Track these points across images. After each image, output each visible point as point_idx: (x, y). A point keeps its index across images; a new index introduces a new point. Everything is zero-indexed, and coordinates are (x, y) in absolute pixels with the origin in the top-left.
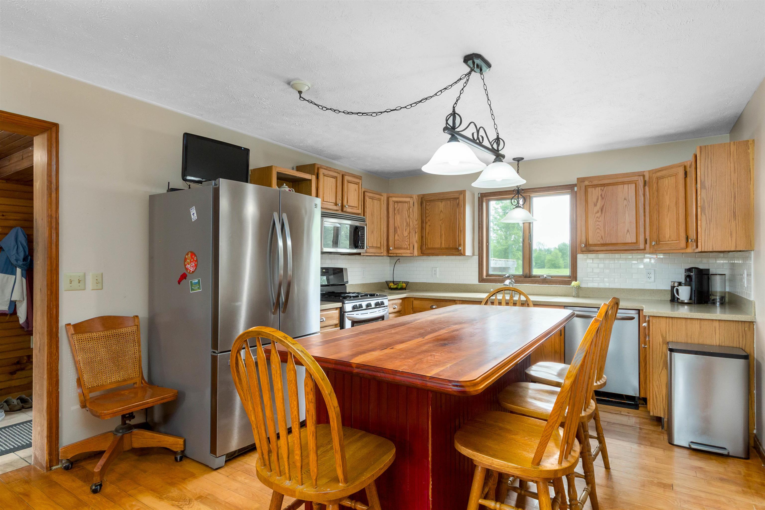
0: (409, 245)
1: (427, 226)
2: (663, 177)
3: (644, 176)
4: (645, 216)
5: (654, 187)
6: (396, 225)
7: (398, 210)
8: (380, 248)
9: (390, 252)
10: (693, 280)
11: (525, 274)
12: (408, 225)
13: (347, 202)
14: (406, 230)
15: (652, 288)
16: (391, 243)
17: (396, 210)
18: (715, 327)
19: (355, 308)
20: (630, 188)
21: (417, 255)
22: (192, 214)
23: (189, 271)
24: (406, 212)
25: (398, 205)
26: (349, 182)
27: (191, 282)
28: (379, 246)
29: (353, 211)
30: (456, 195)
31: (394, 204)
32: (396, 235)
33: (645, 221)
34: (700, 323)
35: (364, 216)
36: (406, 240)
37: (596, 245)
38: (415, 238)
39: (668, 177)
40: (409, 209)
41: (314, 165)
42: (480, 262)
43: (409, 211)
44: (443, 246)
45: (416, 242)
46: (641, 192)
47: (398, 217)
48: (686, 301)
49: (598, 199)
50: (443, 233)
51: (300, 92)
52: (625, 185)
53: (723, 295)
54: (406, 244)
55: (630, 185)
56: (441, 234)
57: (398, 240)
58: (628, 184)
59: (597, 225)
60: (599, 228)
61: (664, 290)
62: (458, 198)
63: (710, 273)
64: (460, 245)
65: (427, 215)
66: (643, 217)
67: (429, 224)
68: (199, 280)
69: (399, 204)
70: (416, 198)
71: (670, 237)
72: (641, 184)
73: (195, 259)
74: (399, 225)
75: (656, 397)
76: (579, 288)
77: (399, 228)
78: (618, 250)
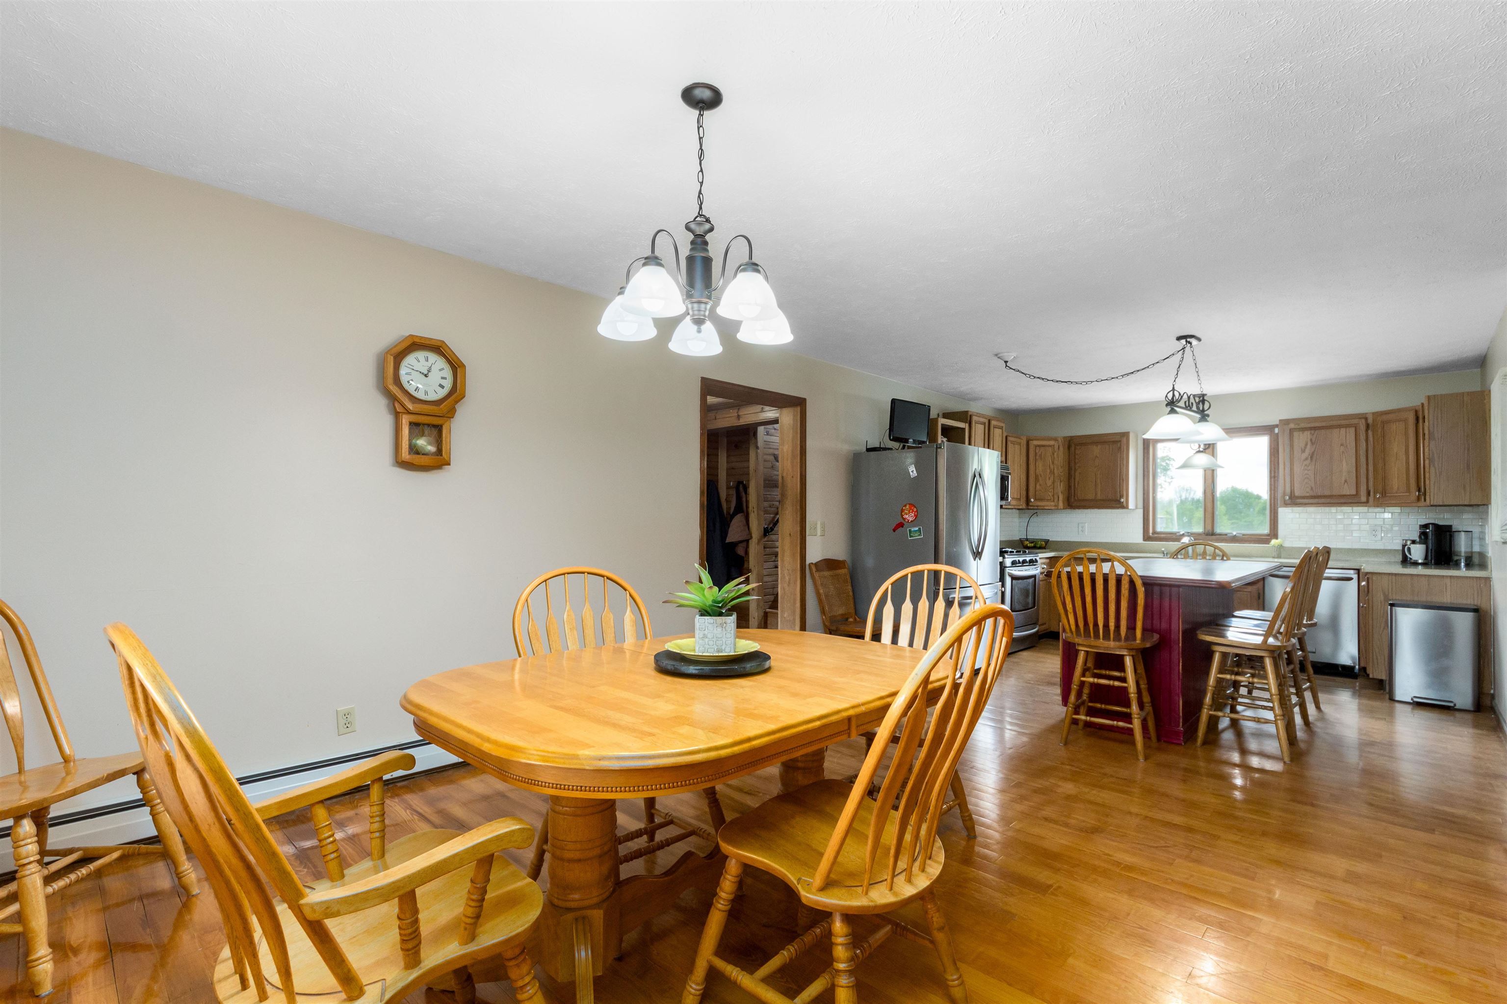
0: (1053, 496)
1: (1077, 474)
2: (1389, 422)
3: (1366, 419)
4: (1367, 464)
5: (1379, 433)
6: (1038, 472)
7: (1040, 456)
8: (1019, 499)
9: (1031, 504)
10: (1430, 537)
11: (1206, 531)
12: (1052, 472)
14: (1049, 478)
15: (1378, 548)
16: (1031, 493)
17: (1038, 455)
18: (1446, 585)
19: (1014, 563)
20: (1348, 432)
21: (1061, 508)
22: (910, 471)
23: (906, 521)
24: (1050, 457)
25: (1039, 449)
26: (995, 427)
27: (910, 530)
28: (1019, 497)
30: (1117, 438)
31: (1036, 448)
32: (1038, 485)
33: (1367, 470)
34: (1428, 580)
35: (1006, 463)
36: (1050, 490)
37: (1304, 498)
38: (1060, 488)
39: (1396, 422)
40: (1054, 454)
41: (967, 412)
42: (1146, 517)
43: (1053, 456)
44: (1099, 497)
45: (1062, 492)
46: (1362, 437)
47: (1040, 464)
48: (1420, 561)
49: (1306, 445)
50: (1099, 482)
51: (1006, 362)
52: (1342, 429)
53: (1470, 555)
54: (1049, 495)
55: (1348, 429)
56: (1096, 483)
57: (1040, 490)
58: (1346, 427)
59: (1306, 474)
60: (1308, 478)
61: (1395, 550)
62: (1120, 441)
63: (1453, 530)
64: (1121, 496)
65: (1077, 461)
66: (1365, 466)
67: (1079, 471)
68: (920, 529)
69: (1042, 448)
70: (1062, 441)
71: (1398, 488)
72: (1363, 427)
73: (915, 510)
74: (1041, 472)
75: (1377, 659)
76: (1281, 547)
77: (1041, 476)
78: (1332, 503)
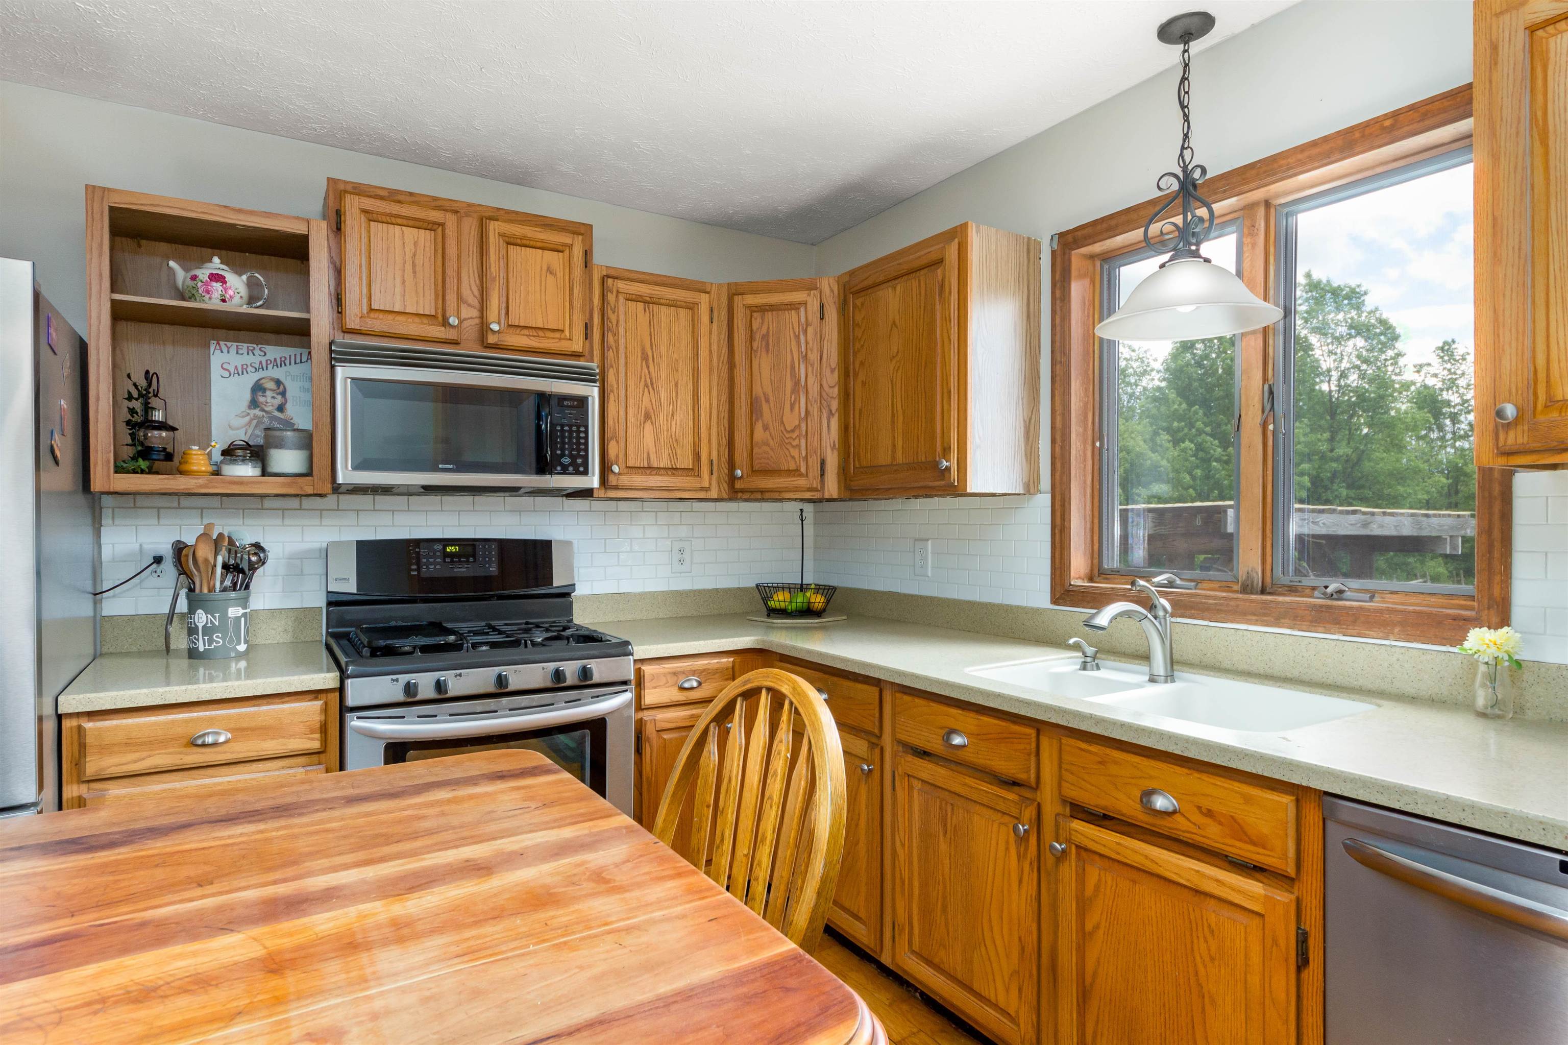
0: (807, 459)
1: (856, 385)
6: (757, 390)
7: (765, 337)
8: (693, 471)
9: (738, 485)
12: (801, 386)
13: (507, 313)
14: (793, 406)
16: (741, 455)
17: (758, 337)
21: (835, 496)
24: (794, 343)
25: (763, 319)
26: (511, 242)
28: (687, 462)
29: (541, 345)
30: (935, 250)
31: (751, 316)
32: (759, 427)
36: (795, 443)
38: (828, 435)
40: (806, 330)
42: (1058, 521)
43: (802, 338)
44: (900, 459)
45: (833, 448)
47: (764, 364)
50: (899, 406)
54: (793, 457)
56: (893, 412)
57: (766, 444)
62: (943, 262)
64: (945, 451)
65: (857, 345)
67: (861, 377)
69: (769, 315)
70: (832, 291)
74: (769, 390)
77: (767, 401)
